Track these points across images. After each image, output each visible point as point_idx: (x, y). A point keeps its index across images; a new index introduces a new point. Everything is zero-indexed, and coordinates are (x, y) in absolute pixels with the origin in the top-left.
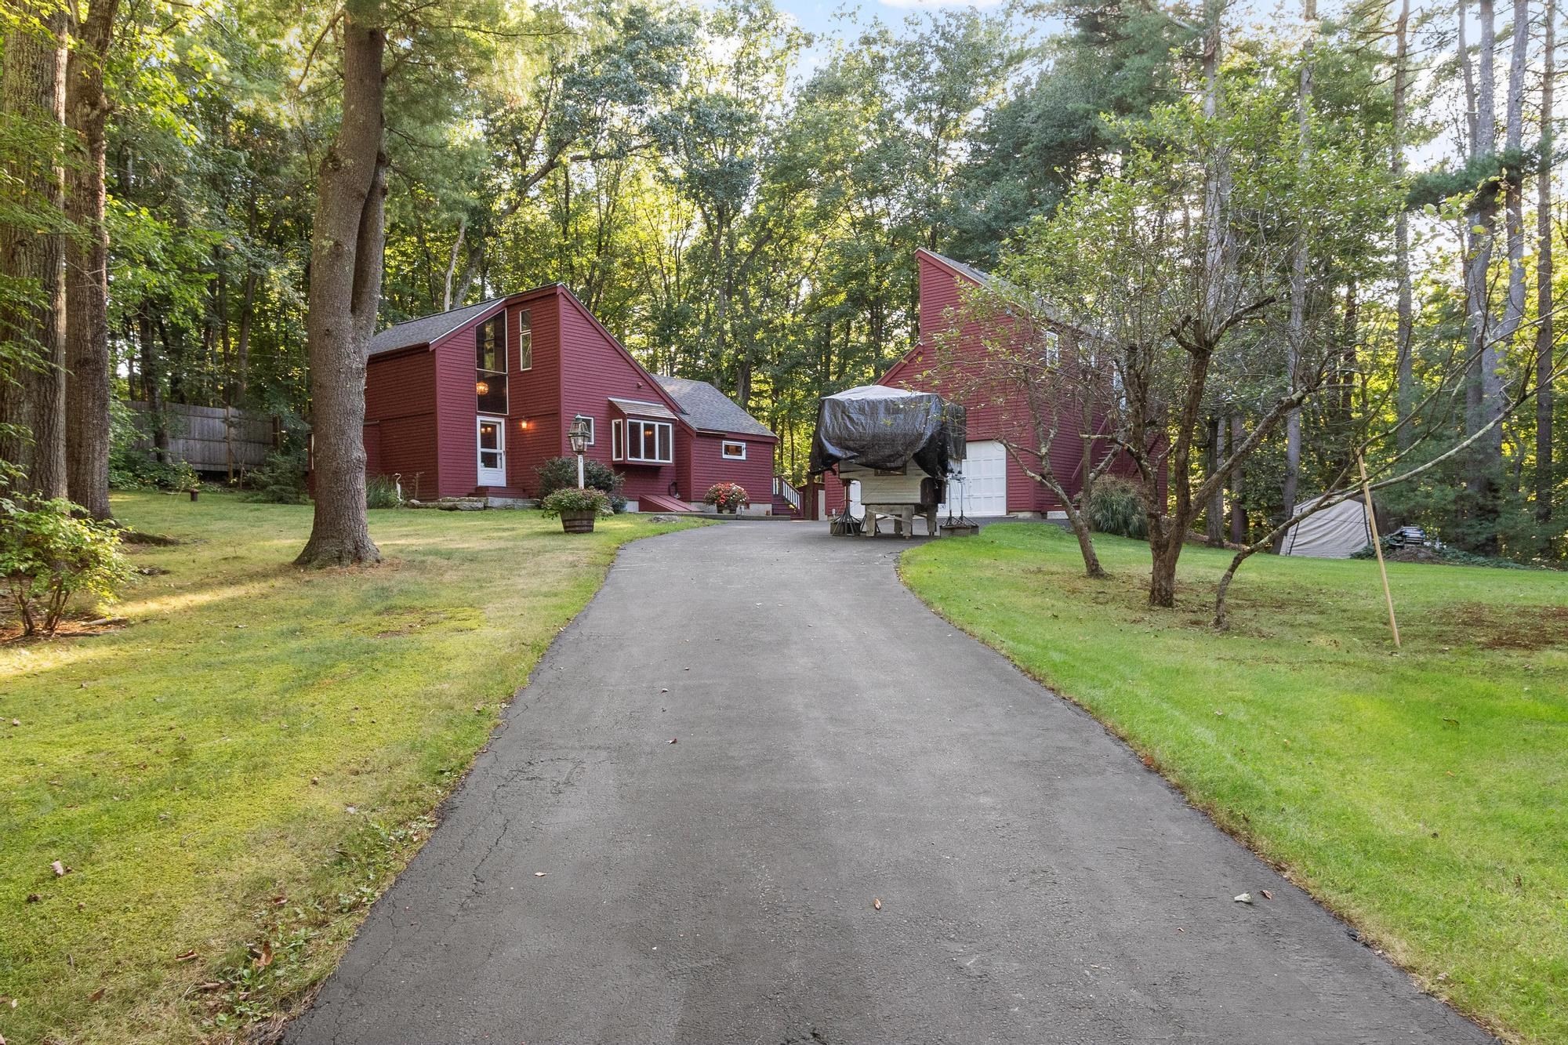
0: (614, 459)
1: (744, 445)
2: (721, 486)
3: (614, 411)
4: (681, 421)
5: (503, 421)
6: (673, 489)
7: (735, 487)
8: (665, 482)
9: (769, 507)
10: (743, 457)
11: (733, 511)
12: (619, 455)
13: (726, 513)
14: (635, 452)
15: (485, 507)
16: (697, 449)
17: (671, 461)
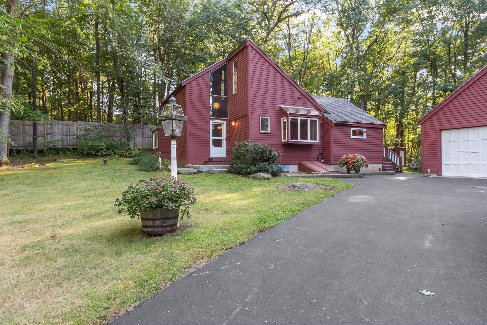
0: (282, 141)
1: (364, 130)
2: (349, 156)
3: (282, 113)
4: (324, 117)
5: (225, 122)
6: (320, 157)
7: (359, 156)
8: (315, 153)
9: (380, 166)
10: (364, 137)
11: (357, 171)
12: (284, 139)
13: (352, 173)
14: (294, 136)
15: (198, 172)
16: (334, 134)
17: (318, 141)
